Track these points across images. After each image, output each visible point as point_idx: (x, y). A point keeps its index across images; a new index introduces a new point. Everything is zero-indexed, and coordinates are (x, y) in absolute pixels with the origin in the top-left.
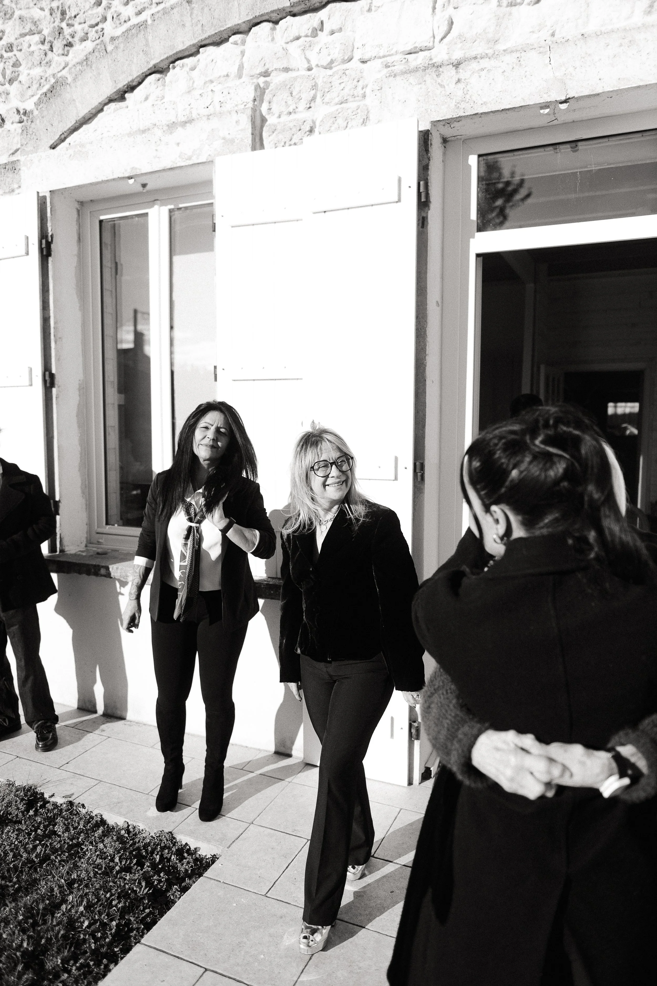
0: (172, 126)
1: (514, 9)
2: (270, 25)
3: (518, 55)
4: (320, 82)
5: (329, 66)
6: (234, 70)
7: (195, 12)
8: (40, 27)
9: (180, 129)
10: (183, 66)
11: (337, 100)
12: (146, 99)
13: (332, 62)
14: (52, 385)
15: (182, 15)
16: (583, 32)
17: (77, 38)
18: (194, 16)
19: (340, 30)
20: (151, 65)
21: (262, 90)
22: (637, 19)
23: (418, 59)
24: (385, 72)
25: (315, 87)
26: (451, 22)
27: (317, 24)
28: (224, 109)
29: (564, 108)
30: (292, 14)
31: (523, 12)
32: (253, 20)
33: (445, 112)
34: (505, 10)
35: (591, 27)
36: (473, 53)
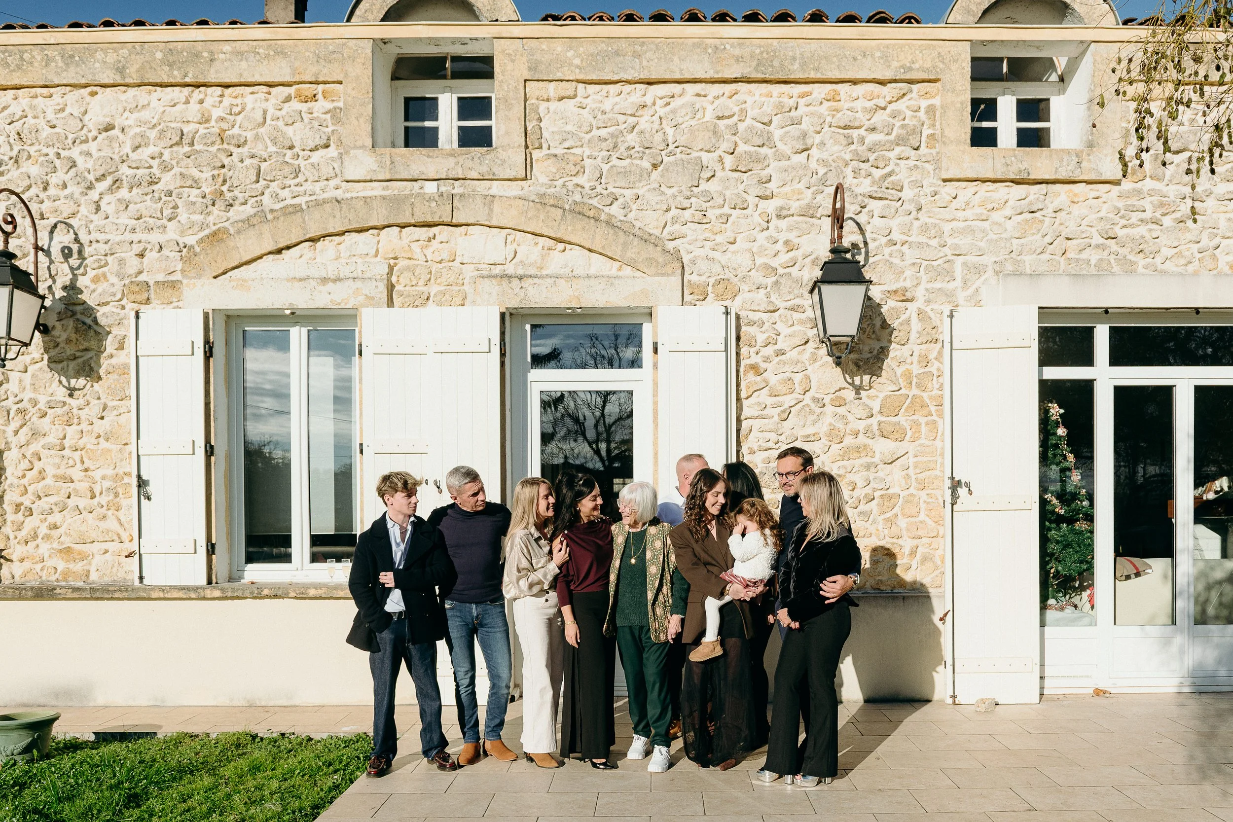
0: (324, 280)
1: (551, 252)
2: (399, 229)
3: (554, 279)
4: (433, 271)
5: (440, 262)
6: (373, 252)
7: (344, 210)
8: (200, 185)
9: (331, 284)
10: (331, 241)
11: (445, 283)
12: (301, 257)
13: (442, 260)
14: (212, 454)
15: (333, 209)
16: (588, 273)
17: (237, 202)
18: (343, 212)
19: (447, 242)
20: (308, 236)
21: (391, 268)
22: (614, 272)
23: (497, 270)
24: (477, 273)
25: (430, 273)
26: (516, 252)
27: (431, 235)
28: (365, 276)
29: (579, 310)
30: (415, 226)
31: (555, 254)
32: (386, 223)
33: (514, 303)
34: (545, 251)
35: (592, 271)
36: (529, 273)
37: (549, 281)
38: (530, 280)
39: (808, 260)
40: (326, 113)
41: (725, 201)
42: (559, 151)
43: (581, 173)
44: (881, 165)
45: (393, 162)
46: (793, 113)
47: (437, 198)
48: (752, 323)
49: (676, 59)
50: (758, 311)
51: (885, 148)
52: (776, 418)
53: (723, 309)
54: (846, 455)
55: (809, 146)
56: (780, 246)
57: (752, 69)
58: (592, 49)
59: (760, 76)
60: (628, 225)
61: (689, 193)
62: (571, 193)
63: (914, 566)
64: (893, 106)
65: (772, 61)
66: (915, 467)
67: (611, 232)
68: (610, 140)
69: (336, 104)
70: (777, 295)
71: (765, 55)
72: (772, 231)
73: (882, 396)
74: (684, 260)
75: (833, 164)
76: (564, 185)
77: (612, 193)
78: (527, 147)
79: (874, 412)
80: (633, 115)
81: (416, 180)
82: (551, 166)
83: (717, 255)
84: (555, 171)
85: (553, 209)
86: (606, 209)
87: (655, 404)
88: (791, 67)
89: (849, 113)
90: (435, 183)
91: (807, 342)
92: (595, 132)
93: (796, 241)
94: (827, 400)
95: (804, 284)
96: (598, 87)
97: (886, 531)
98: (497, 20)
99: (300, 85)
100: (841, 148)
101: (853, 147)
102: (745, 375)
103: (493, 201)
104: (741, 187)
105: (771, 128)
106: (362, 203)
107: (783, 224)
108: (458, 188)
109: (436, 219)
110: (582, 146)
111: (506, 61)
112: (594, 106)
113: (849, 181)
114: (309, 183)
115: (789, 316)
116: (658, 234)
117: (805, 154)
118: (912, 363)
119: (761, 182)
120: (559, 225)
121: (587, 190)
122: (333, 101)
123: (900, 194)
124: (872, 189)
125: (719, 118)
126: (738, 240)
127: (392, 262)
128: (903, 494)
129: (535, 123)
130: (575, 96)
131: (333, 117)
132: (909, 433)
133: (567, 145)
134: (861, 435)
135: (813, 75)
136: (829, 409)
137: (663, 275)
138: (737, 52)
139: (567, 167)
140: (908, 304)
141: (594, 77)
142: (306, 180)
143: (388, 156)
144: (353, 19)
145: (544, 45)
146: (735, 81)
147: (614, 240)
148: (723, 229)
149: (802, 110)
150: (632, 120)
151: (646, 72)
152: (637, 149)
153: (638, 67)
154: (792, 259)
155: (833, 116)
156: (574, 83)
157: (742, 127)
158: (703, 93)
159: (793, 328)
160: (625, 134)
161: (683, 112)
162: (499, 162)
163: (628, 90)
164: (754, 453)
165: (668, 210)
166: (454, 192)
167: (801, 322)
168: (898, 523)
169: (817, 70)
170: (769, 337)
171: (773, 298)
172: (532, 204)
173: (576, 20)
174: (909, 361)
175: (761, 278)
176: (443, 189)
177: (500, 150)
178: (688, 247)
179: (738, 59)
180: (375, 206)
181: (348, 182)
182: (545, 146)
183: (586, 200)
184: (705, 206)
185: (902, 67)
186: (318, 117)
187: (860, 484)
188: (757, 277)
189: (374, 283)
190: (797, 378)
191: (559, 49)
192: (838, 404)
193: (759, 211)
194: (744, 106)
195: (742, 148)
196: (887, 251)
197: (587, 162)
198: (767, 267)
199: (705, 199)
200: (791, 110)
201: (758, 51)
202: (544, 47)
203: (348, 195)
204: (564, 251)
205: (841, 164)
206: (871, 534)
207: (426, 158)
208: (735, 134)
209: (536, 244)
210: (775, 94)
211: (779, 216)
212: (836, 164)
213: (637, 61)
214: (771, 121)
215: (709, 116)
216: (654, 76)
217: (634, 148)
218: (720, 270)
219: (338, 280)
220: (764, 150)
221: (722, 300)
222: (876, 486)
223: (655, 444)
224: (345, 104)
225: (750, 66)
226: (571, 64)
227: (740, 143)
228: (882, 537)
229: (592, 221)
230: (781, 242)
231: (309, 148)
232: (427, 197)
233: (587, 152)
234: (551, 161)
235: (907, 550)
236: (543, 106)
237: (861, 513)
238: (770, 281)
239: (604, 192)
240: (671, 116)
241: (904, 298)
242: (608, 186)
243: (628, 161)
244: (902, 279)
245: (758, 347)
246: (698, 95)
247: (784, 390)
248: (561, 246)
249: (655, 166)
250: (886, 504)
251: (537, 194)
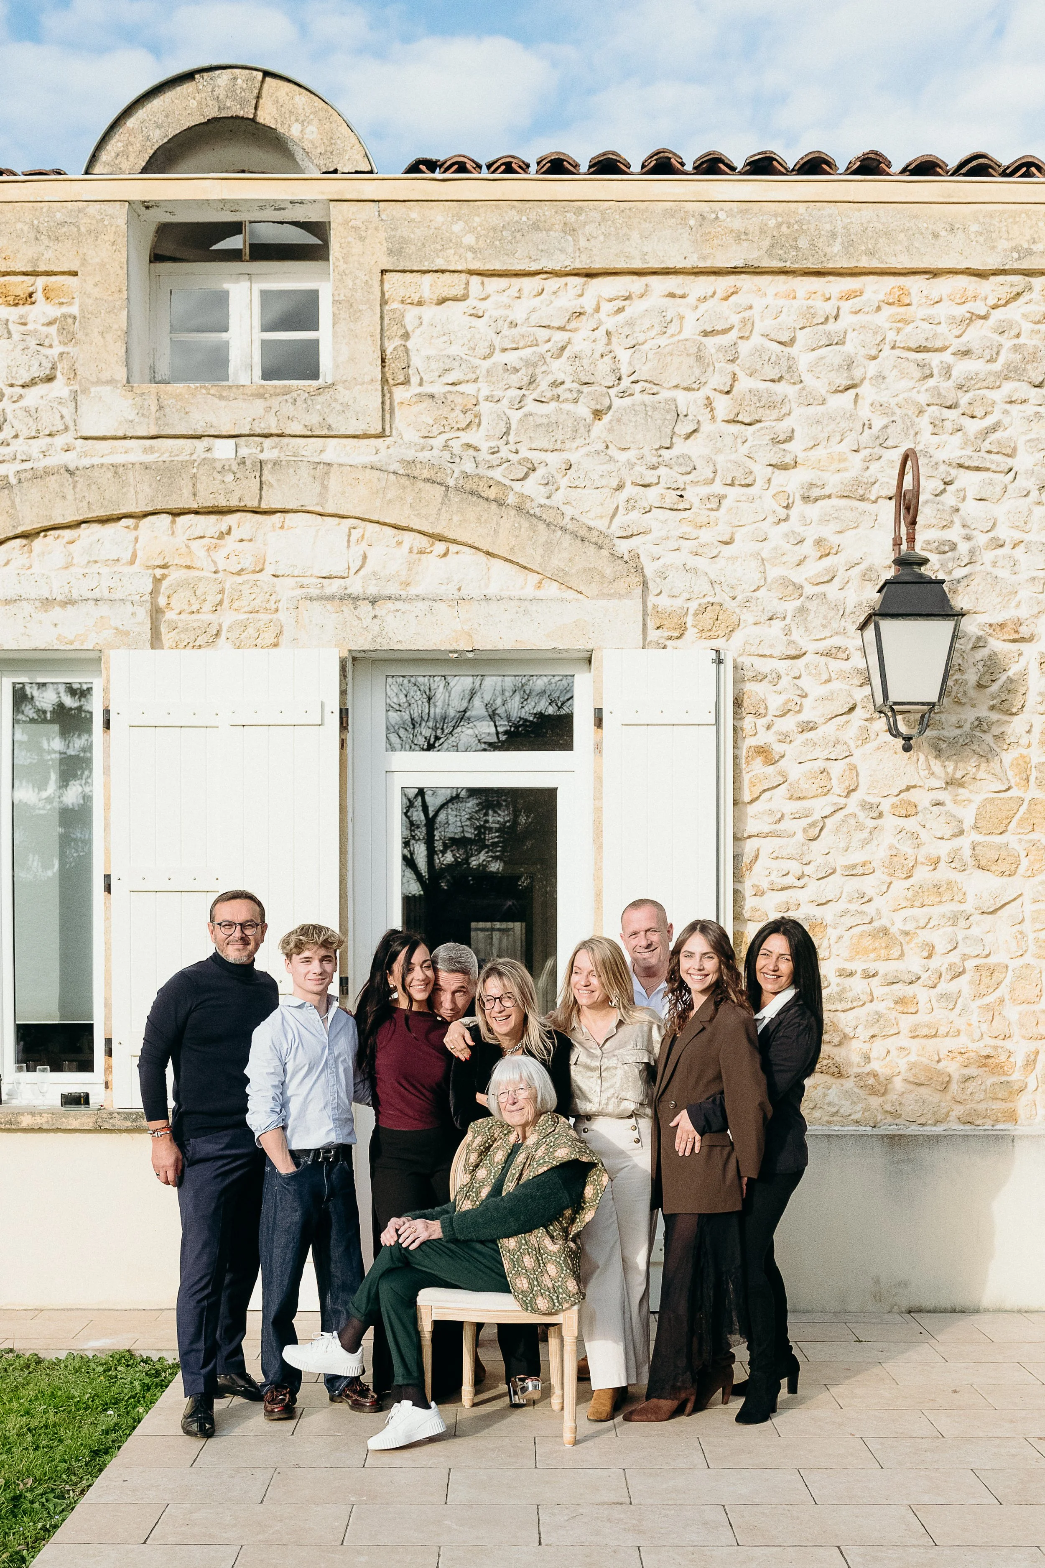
0: (47, 603)
1: (423, 556)
2: (170, 517)
3: (430, 603)
4: (227, 586)
5: (239, 573)
6: (127, 556)
7: (79, 486)
9: (58, 609)
10: (58, 537)
11: (247, 609)
12: (7, 564)
13: (242, 570)
15: (62, 485)
16: (485, 592)
18: (77, 490)
19: (251, 540)
20: (19, 530)
21: (157, 581)
22: (529, 591)
23: (333, 587)
24: (299, 592)
25: (222, 591)
26: (365, 557)
27: (224, 529)
28: (113, 596)
29: (470, 655)
30: (197, 513)
31: (431, 562)
32: (150, 509)
33: (363, 643)
34: (415, 556)
35: (492, 590)
36: (387, 592)
37: (422, 606)
38: (389, 605)
39: (856, 571)
40: (49, 324)
41: (715, 472)
42: (438, 389)
43: (474, 427)
44: (979, 413)
45: (161, 408)
46: (831, 326)
47: (235, 467)
48: (759, 678)
49: (635, 235)
50: (771, 656)
51: (985, 384)
52: (800, 837)
53: (713, 655)
54: (917, 898)
55: (857, 381)
56: (808, 548)
57: (762, 252)
58: (494, 218)
59: (776, 264)
60: (552, 513)
61: (654, 460)
62: (457, 460)
63: (1032, 1085)
64: (997, 314)
65: (796, 239)
66: (1034, 920)
67: (525, 524)
68: (523, 371)
69: (65, 310)
70: (802, 629)
71: (784, 229)
72: (794, 523)
73: (978, 799)
74: (649, 572)
75: (898, 411)
76: (446, 446)
77: (527, 459)
78: (384, 381)
79: (966, 826)
80: (562, 329)
81: (199, 437)
82: (425, 414)
83: (701, 563)
84: (431, 422)
85: (428, 486)
86: (517, 486)
87: (598, 811)
88: (828, 250)
89: (925, 325)
90: (232, 442)
91: (852, 709)
92: (500, 358)
93: (835, 540)
94: (886, 806)
95: (848, 611)
96: (503, 282)
97: (984, 1027)
98: (335, 171)
99: (7, 278)
100: (911, 384)
101: (931, 382)
102: (748, 763)
103: (327, 473)
104: (744, 449)
105: (794, 351)
106: (110, 475)
107: (814, 511)
108: (270, 451)
109: (234, 503)
110: (476, 380)
111: (350, 239)
112: (496, 314)
113: (925, 441)
114: (21, 440)
115: (822, 664)
116: (604, 530)
117: (852, 392)
118: (1029, 746)
119: (776, 441)
120: (438, 514)
121: (484, 455)
122: (62, 304)
123: (1010, 462)
124: (964, 452)
125: (706, 334)
126: (737, 537)
127: (159, 572)
128: (1012, 964)
129: (398, 342)
130: (464, 298)
131: (62, 330)
132: (1025, 862)
133: (451, 378)
134: (942, 865)
135: (865, 263)
136: (890, 822)
137: (611, 596)
138: (737, 224)
139: (453, 415)
140: (1022, 646)
141: (498, 266)
142: (16, 436)
143: (154, 397)
144: (98, 169)
145: (415, 212)
146: (734, 271)
147: (531, 539)
148: (712, 519)
149: (847, 320)
150: (560, 337)
151: (583, 257)
152: (568, 385)
153: (570, 250)
154: (827, 570)
155: (899, 331)
156: (463, 276)
157: (744, 348)
158: (679, 292)
159: (829, 686)
160: (548, 359)
161: (647, 323)
162: (338, 407)
163: (555, 288)
164: (763, 893)
165: (620, 487)
166: (262, 456)
167: (844, 676)
168: (1004, 1013)
169: (871, 254)
170: (788, 701)
171: (795, 636)
172: (392, 477)
173: (469, 172)
174: (1024, 741)
175: (776, 601)
176: (244, 452)
177: (340, 387)
178: (656, 551)
179: (740, 236)
180: (132, 481)
181: (86, 438)
182: (414, 380)
183: (482, 471)
184: (681, 480)
185: (1015, 249)
186: (36, 331)
187: (941, 947)
188: (769, 600)
189: (129, 608)
190: (836, 769)
191: (440, 219)
192: (904, 813)
193: (772, 491)
194: (746, 314)
195: (745, 384)
196: (988, 556)
197: (485, 408)
198: (786, 582)
199: (684, 469)
200: (827, 319)
201: (772, 223)
202: (414, 215)
203: (86, 462)
204: (445, 555)
205: (912, 411)
206: (959, 1031)
207: (216, 400)
208: (732, 361)
209: (399, 543)
210: (800, 294)
211: (806, 499)
212: (904, 411)
213: (570, 238)
214: (793, 341)
215: (691, 329)
216: (598, 264)
217: (563, 383)
218: (707, 588)
219: (69, 602)
220: (781, 388)
221: (710, 638)
222: (967, 951)
223: (598, 876)
224: (82, 310)
225: (759, 248)
226: (459, 245)
227: (740, 375)
228: (977, 1036)
229: (494, 506)
230: (809, 542)
231: (21, 382)
232: (219, 466)
233: (485, 392)
234: (424, 405)
235: (1019, 1059)
236: (411, 314)
237: (942, 996)
238: (791, 606)
239: (514, 458)
240: (626, 330)
241: (1016, 636)
242: (518, 446)
243: (553, 405)
244: (1013, 604)
245: (769, 718)
246: (672, 295)
247: (813, 789)
248: (440, 547)
249: (598, 414)
250: (986, 980)
251: (401, 461)
